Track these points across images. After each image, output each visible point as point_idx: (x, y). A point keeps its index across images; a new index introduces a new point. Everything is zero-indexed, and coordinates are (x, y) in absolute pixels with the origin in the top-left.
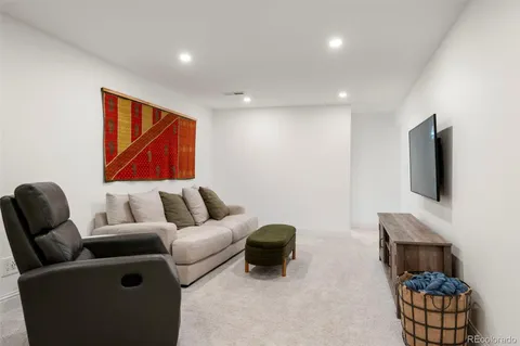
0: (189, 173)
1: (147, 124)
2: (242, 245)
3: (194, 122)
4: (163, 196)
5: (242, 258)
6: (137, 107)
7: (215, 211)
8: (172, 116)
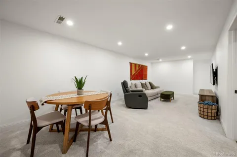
0: (146, 78)
1: (137, 68)
2: (159, 95)
3: (147, 66)
4: (141, 83)
5: (160, 98)
6: (136, 65)
7: (152, 87)
8: (142, 66)
